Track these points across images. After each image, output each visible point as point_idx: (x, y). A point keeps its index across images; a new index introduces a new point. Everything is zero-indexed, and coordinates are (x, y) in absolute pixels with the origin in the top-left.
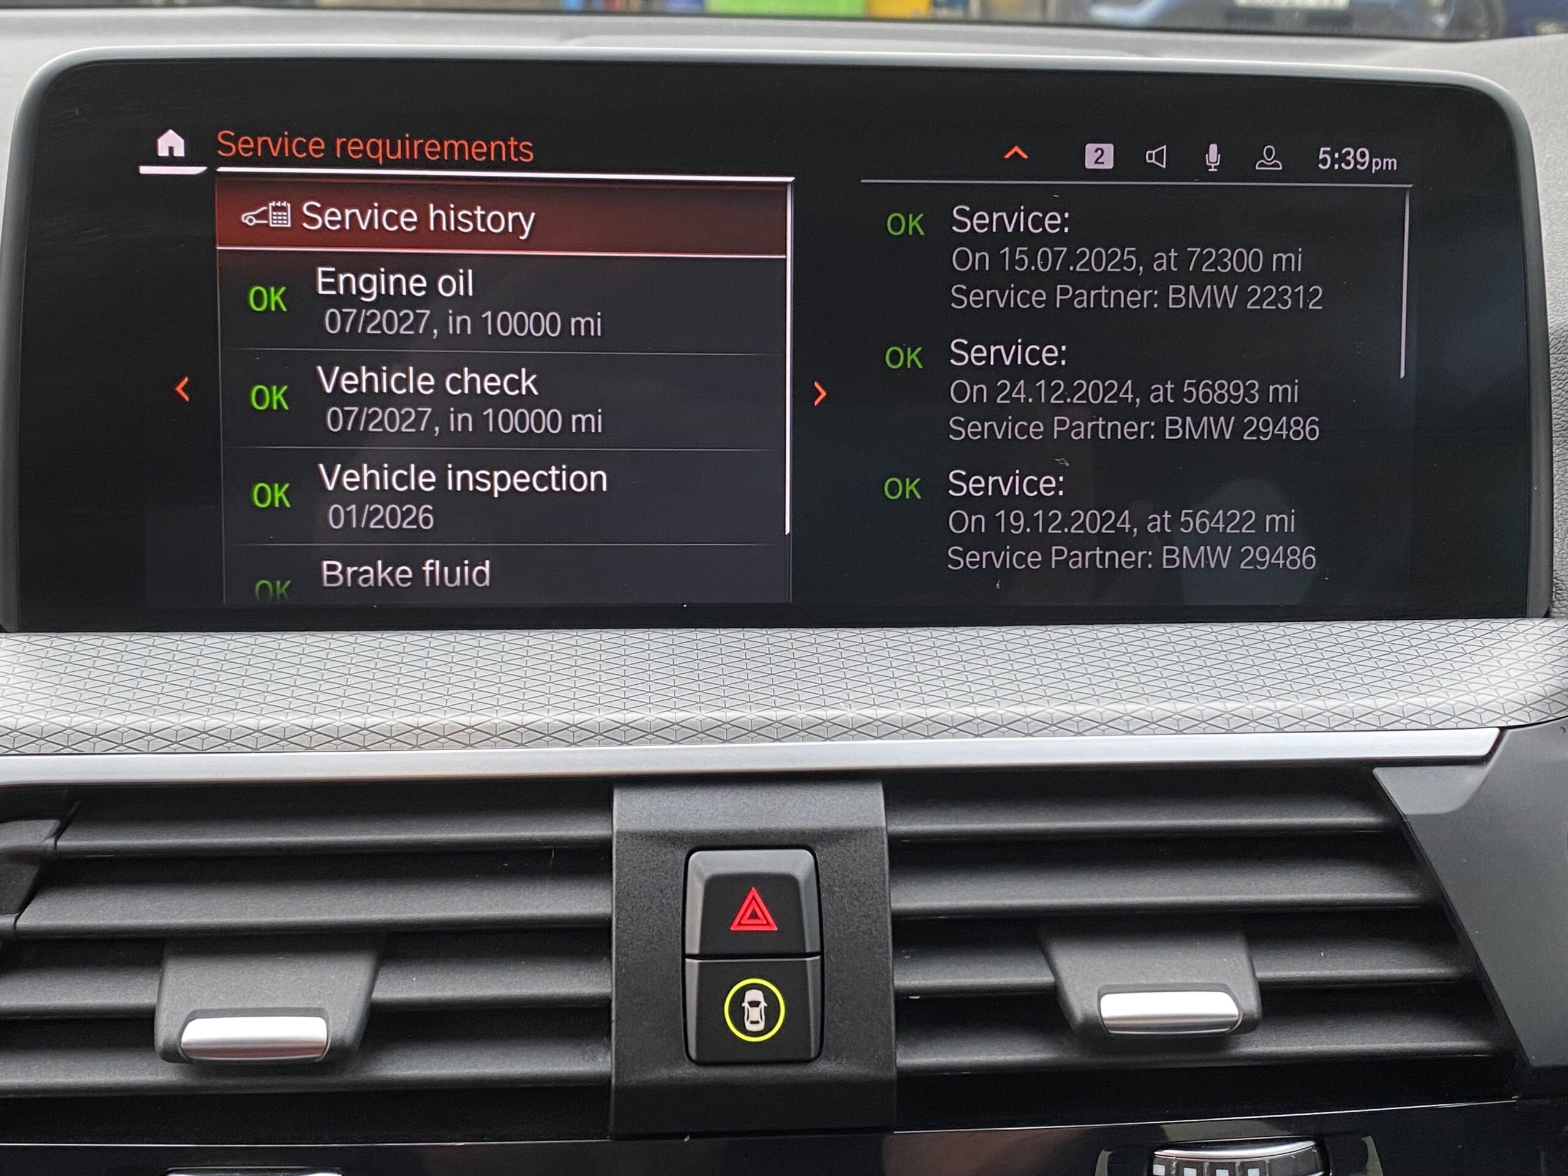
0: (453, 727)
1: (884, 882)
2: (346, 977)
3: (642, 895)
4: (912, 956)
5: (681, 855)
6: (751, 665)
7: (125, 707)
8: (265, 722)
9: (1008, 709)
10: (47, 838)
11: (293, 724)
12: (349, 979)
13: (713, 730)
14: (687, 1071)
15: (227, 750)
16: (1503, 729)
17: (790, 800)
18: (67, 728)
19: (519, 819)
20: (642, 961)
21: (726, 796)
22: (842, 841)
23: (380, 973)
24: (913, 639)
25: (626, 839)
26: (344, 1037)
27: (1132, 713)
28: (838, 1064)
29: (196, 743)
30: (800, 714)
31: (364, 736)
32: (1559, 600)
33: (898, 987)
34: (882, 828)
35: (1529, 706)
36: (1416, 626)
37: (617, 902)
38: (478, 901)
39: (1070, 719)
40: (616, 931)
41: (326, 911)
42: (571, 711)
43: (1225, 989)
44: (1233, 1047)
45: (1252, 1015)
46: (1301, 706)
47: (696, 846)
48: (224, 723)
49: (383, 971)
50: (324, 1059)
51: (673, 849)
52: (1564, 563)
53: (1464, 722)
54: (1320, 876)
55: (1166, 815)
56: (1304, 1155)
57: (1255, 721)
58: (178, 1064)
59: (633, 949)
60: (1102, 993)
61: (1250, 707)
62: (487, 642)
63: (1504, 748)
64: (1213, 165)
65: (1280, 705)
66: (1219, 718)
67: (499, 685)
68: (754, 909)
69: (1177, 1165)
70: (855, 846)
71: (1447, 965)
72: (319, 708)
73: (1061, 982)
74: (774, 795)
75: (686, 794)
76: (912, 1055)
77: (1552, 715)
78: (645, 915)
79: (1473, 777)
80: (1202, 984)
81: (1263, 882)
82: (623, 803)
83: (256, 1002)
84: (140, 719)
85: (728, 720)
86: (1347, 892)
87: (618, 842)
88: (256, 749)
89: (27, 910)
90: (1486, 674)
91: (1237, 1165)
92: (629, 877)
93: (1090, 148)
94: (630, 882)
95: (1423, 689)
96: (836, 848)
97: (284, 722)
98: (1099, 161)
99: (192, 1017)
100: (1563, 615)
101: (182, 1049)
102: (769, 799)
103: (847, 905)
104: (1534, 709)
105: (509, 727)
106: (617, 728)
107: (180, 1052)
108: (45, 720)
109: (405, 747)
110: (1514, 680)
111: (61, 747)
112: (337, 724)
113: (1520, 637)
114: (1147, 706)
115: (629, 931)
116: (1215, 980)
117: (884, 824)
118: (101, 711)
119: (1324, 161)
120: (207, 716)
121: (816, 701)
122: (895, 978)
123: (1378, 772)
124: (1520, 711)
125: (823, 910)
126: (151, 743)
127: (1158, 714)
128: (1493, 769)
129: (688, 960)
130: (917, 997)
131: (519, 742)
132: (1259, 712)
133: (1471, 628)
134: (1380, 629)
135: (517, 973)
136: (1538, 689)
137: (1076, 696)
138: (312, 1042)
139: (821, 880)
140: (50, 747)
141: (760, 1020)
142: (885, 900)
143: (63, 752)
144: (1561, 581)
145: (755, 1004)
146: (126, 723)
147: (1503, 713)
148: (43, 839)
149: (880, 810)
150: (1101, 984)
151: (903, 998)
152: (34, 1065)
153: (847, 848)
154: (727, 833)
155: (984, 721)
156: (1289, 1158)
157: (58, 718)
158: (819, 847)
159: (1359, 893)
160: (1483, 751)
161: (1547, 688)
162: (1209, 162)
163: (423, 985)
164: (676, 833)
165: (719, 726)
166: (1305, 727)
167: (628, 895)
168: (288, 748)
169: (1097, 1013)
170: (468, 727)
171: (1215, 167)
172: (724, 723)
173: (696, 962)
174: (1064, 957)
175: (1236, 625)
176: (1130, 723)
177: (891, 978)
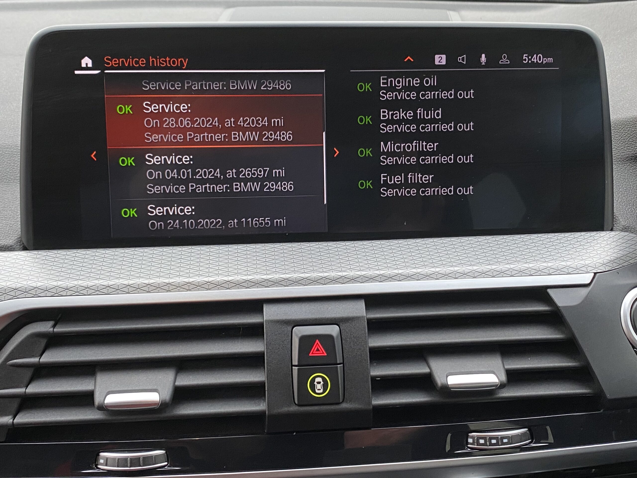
0: (202, 282)
1: (366, 337)
2: (166, 377)
3: (276, 343)
4: (377, 364)
5: (290, 328)
6: (313, 256)
7: (77, 278)
8: (131, 282)
9: (410, 270)
10: (50, 328)
11: (142, 283)
12: (167, 377)
13: (300, 281)
14: (294, 408)
15: (117, 293)
16: (595, 274)
17: (330, 306)
18: (56, 286)
19: (228, 316)
20: (276, 368)
21: (306, 306)
22: (350, 322)
23: (178, 375)
24: (374, 245)
25: (269, 323)
26: (165, 399)
27: (457, 271)
28: (350, 404)
29: (105, 291)
30: (333, 274)
31: (169, 286)
32: (616, 224)
33: (372, 375)
34: (364, 316)
35: (605, 264)
36: (562, 235)
37: (266, 346)
38: (214, 347)
39: (434, 274)
40: (266, 357)
41: (157, 353)
42: (246, 275)
43: (493, 373)
44: (497, 394)
45: (504, 382)
46: (520, 266)
47: (295, 325)
48: (116, 283)
49: (179, 374)
50: (158, 408)
51: (287, 326)
52: (618, 210)
53: (581, 271)
54: (528, 330)
55: (470, 309)
56: (523, 434)
57: (503, 273)
58: (103, 412)
59: (273, 364)
60: (448, 375)
61: (501, 267)
62: (213, 250)
63: (596, 281)
64: (483, 62)
65: (512, 266)
66: (489, 272)
67: (219, 266)
68: (318, 348)
69: (477, 438)
70: (355, 323)
71: (576, 362)
72: (151, 276)
73: (433, 372)
74: (324, 305)
75: (291, 306)
76: (378, 400)
77: (614, 268)
78: (277, 351)
79: (584, 292)
80: (485, 371)
81: (507, 333)
82: (267, 309)
83: (132, 387)
84: (83, 282)
85: (306, 277)
86: (538, 336)
87: (266, 324)
88: (128, 292)
89: (43, 355)
90: (589, 253)
91: (499, 438)
92: (270, 337)
93: (437, 57)
94: (271, 339)
95: (565, 259)
96: (348, 324)
97: (138, 282)
98: (440, 61)
99: (109, 393)
100: (618, 229)
101: (105, 406)
102: (322, 306)
103: (352, 345)
104: (607, 266)
105: (223, 282)
106: (264, 281)
107: (104, 407)
108: (48, 284)
109: (184, 290)
110: (599, 255)
111: (54, 294)
112: (158, 282)
113: (601, 239)
114: (462, 268)
115: (271, 357)
116: (489, 369)
117: (365, 315)
118: (69, 280)
119: (525, 60)
120: (109, 280)
121: (338, 269)
122: (371, 372)
123: (549, 291)
124: (602, 267)
125: (343, 347)
126: (88, 291)
127: (467, 271)
128: (592, 289)
129: (293, 367)
130: (379, 379)
131: (228, 287)
132: (504, 269)
133: (583, 235)
134: (549, 237)
135: (230, 374)
136: (608, 258)
137: (436, 265)
138: (154, 402)
139: (342, 336)
140: (49, 294)
141: (321, 389)
142: (366, 343)
143: (55, 295)
144: (617, 217)
145: (319, 383)
146: (79, 284)
147: (595, 267)
148: (48, 329)
149: (363, 309)
150: (447, 372)
151: (374, 379)
152: (48, 413)
153: (352, 324)
154: (307, 320)
155: (402, 275)
156: (518, 435)
157: (52, 283)
158: (341, 324)
159: (542, 336)
160: (588, 282)
161: (612, 258)
162: (482, 61)
163: (194, 379)
164: (288, 320)
165: (302, 280)
166: (521, 274)
167: (270, 344)
168: (141, 292)
169: (447, 383)
170: (208, 282)
171: (484, 63)
172: (304, 278)
173: (297, 368)
174: (433, 362)
175: (495, 236)
176: (456, 274)
177: (369, 372)
